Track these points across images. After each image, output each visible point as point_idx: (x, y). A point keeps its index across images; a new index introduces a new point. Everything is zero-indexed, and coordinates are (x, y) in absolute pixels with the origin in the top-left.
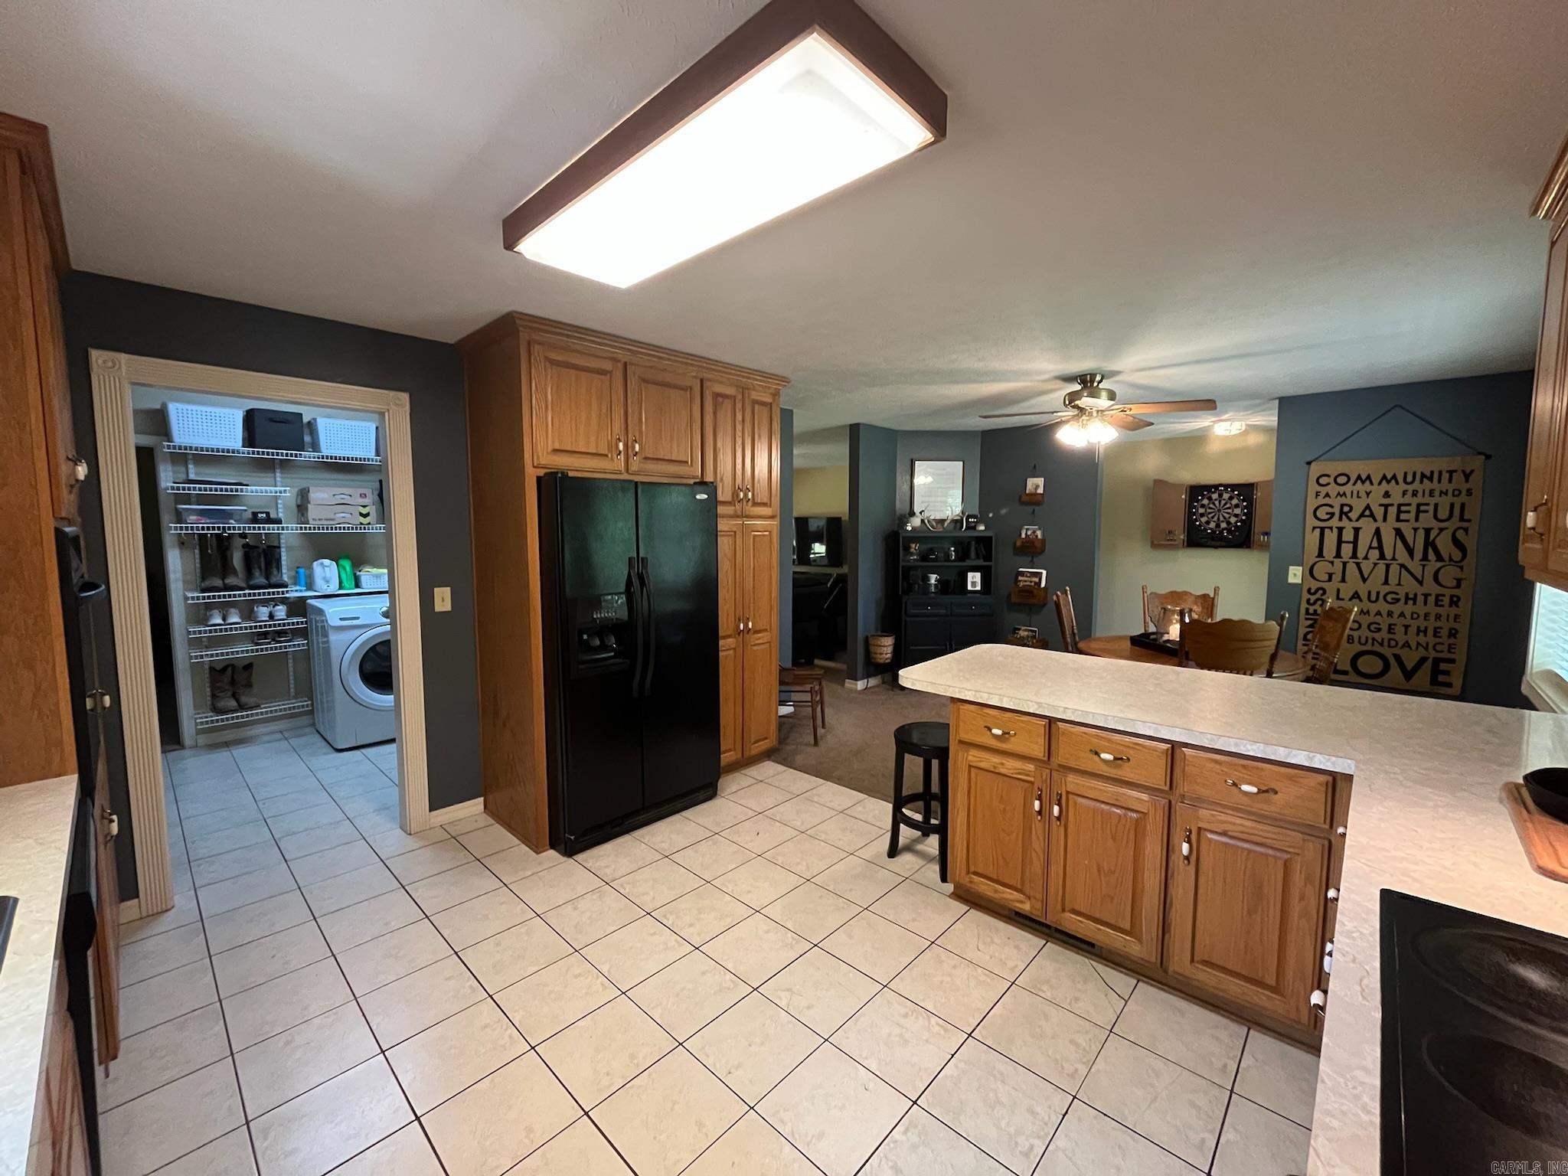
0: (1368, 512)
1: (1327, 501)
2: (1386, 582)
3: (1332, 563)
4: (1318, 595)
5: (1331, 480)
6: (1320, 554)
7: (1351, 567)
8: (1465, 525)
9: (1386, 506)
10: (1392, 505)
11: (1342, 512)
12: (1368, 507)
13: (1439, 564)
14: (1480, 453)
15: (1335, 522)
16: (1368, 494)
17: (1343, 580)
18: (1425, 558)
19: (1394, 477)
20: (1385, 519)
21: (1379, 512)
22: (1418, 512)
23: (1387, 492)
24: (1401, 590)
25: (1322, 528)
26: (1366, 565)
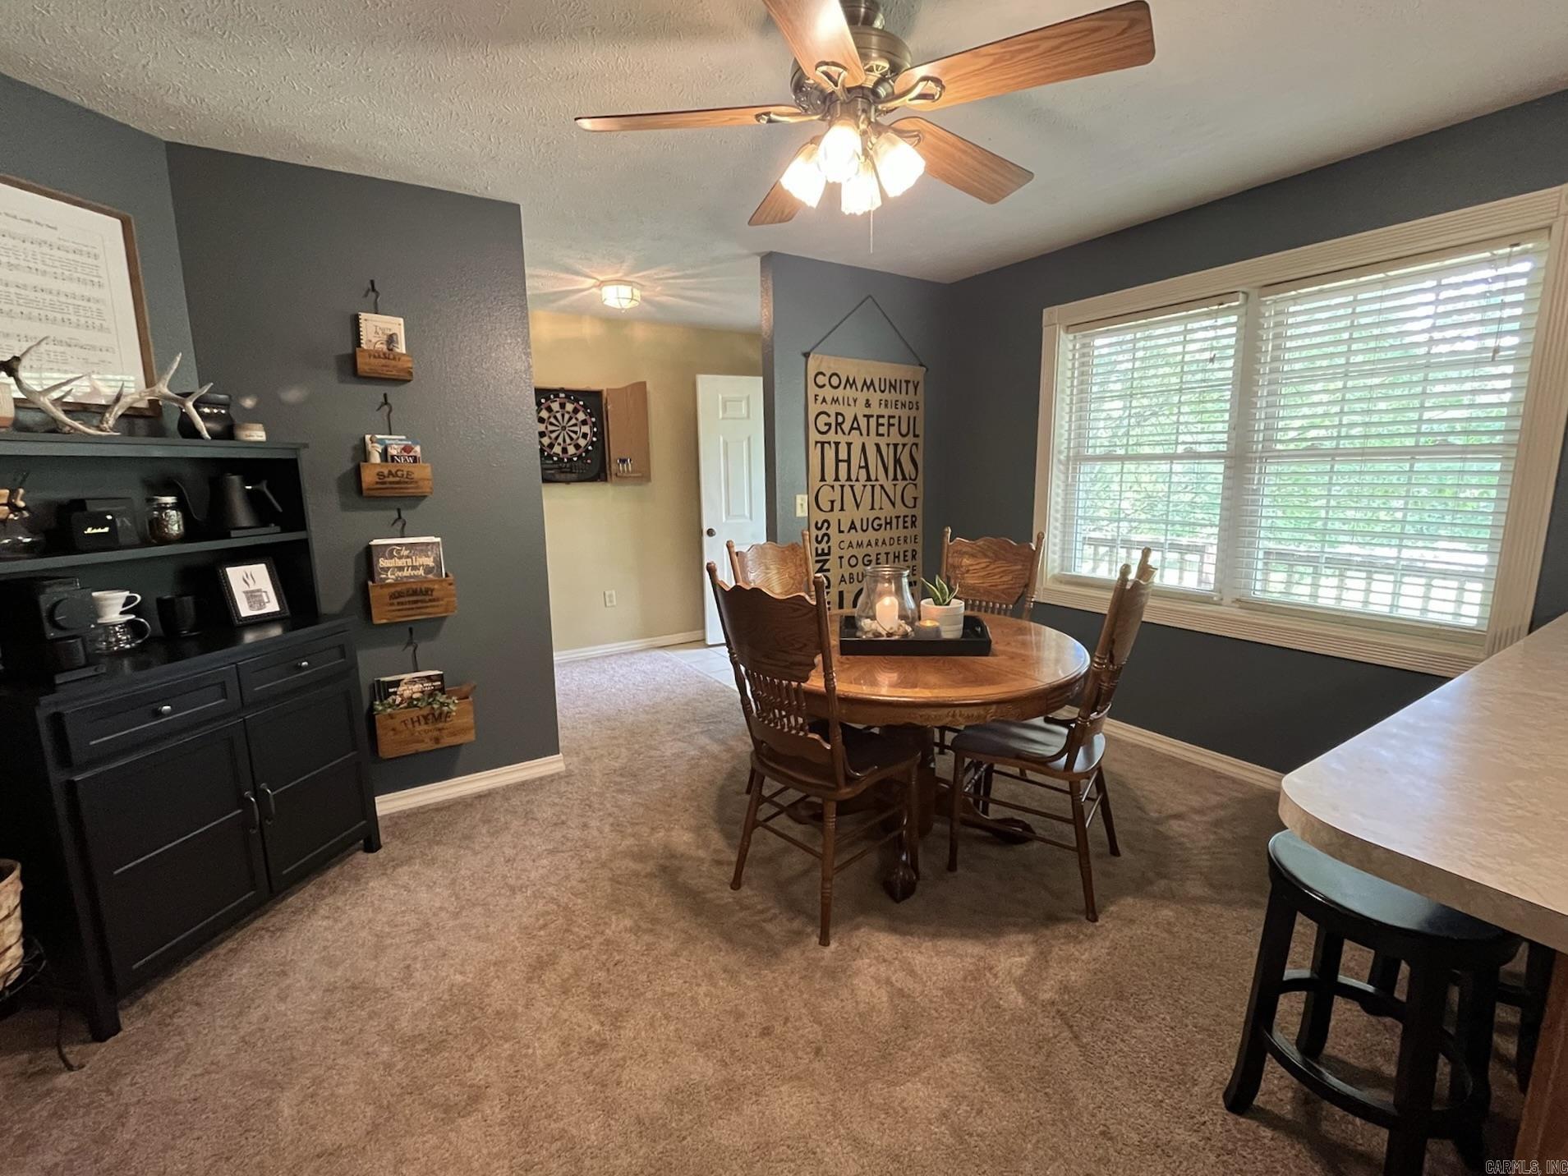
0: (856, 424)
1: (824, 407)
2: (872, 508)
3: (833, 487)
4: (824, 531)
5: (826, 380)
6: (823, 479)
7: (847, 490)
9: (868, 417)
10: (872, 416)
11: (838, 424)
12: (856, 418)
13: (905, 483)
14: (921, 365)
15: (831, 437)
16: (855, 401)
17: (842, 509)
18: (895, 478)
19: (870, 383)
20: (868, 435)
21: (863, 422)
22: (890, 425)
23: (868, 400)
24: (882, 515)
25: (823, 443)
26: (858, 487)
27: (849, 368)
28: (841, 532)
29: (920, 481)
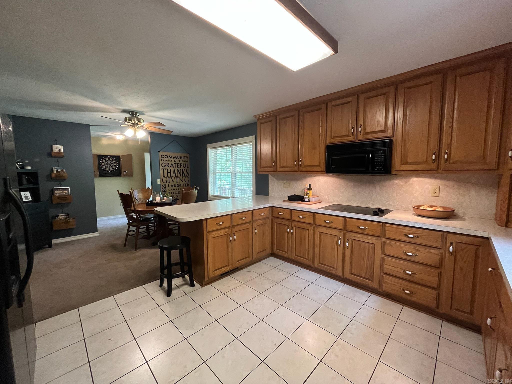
0: (172, 165)
1: (164, 162)
2: (177, 182)
3: (167, 178)
4: (165, 187)
5: (164, 156)
6: (164, 176)
7: (170, 178)
8: (188, 168)
9: (175, 164)
10: (176, 164)
11: (167, 165)
12: (172, 164)
13: (185, 177)
14: (188, 153)
15: (166, 168)
16: (172, 161)
17: (169, 182)
18: (183, 176)
19: (176, 157)
20: (175, 167)
21: (174, 165)
22: (181, 165)
23: (175, 161)
24: (180, 183)
25: (164, 169)
26: (173, 178)
27: (169, 154)
28: (169, 187)
29: (189, 176)
